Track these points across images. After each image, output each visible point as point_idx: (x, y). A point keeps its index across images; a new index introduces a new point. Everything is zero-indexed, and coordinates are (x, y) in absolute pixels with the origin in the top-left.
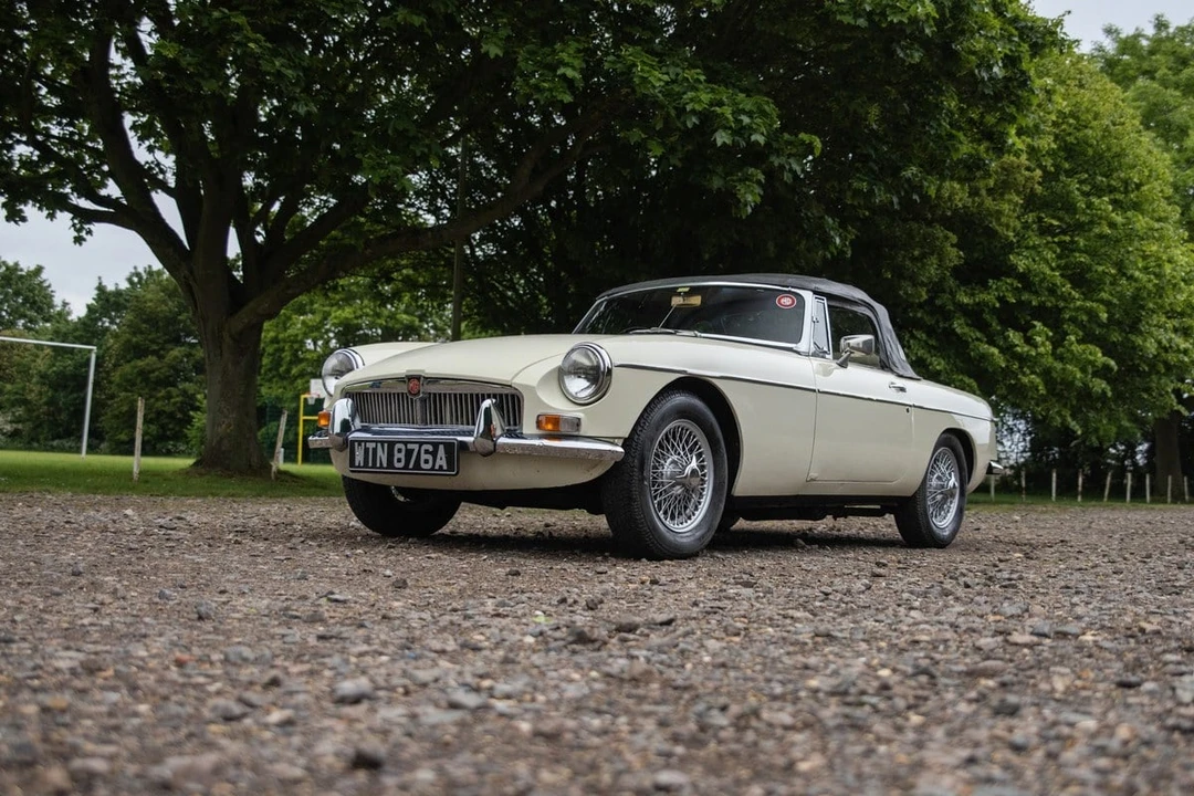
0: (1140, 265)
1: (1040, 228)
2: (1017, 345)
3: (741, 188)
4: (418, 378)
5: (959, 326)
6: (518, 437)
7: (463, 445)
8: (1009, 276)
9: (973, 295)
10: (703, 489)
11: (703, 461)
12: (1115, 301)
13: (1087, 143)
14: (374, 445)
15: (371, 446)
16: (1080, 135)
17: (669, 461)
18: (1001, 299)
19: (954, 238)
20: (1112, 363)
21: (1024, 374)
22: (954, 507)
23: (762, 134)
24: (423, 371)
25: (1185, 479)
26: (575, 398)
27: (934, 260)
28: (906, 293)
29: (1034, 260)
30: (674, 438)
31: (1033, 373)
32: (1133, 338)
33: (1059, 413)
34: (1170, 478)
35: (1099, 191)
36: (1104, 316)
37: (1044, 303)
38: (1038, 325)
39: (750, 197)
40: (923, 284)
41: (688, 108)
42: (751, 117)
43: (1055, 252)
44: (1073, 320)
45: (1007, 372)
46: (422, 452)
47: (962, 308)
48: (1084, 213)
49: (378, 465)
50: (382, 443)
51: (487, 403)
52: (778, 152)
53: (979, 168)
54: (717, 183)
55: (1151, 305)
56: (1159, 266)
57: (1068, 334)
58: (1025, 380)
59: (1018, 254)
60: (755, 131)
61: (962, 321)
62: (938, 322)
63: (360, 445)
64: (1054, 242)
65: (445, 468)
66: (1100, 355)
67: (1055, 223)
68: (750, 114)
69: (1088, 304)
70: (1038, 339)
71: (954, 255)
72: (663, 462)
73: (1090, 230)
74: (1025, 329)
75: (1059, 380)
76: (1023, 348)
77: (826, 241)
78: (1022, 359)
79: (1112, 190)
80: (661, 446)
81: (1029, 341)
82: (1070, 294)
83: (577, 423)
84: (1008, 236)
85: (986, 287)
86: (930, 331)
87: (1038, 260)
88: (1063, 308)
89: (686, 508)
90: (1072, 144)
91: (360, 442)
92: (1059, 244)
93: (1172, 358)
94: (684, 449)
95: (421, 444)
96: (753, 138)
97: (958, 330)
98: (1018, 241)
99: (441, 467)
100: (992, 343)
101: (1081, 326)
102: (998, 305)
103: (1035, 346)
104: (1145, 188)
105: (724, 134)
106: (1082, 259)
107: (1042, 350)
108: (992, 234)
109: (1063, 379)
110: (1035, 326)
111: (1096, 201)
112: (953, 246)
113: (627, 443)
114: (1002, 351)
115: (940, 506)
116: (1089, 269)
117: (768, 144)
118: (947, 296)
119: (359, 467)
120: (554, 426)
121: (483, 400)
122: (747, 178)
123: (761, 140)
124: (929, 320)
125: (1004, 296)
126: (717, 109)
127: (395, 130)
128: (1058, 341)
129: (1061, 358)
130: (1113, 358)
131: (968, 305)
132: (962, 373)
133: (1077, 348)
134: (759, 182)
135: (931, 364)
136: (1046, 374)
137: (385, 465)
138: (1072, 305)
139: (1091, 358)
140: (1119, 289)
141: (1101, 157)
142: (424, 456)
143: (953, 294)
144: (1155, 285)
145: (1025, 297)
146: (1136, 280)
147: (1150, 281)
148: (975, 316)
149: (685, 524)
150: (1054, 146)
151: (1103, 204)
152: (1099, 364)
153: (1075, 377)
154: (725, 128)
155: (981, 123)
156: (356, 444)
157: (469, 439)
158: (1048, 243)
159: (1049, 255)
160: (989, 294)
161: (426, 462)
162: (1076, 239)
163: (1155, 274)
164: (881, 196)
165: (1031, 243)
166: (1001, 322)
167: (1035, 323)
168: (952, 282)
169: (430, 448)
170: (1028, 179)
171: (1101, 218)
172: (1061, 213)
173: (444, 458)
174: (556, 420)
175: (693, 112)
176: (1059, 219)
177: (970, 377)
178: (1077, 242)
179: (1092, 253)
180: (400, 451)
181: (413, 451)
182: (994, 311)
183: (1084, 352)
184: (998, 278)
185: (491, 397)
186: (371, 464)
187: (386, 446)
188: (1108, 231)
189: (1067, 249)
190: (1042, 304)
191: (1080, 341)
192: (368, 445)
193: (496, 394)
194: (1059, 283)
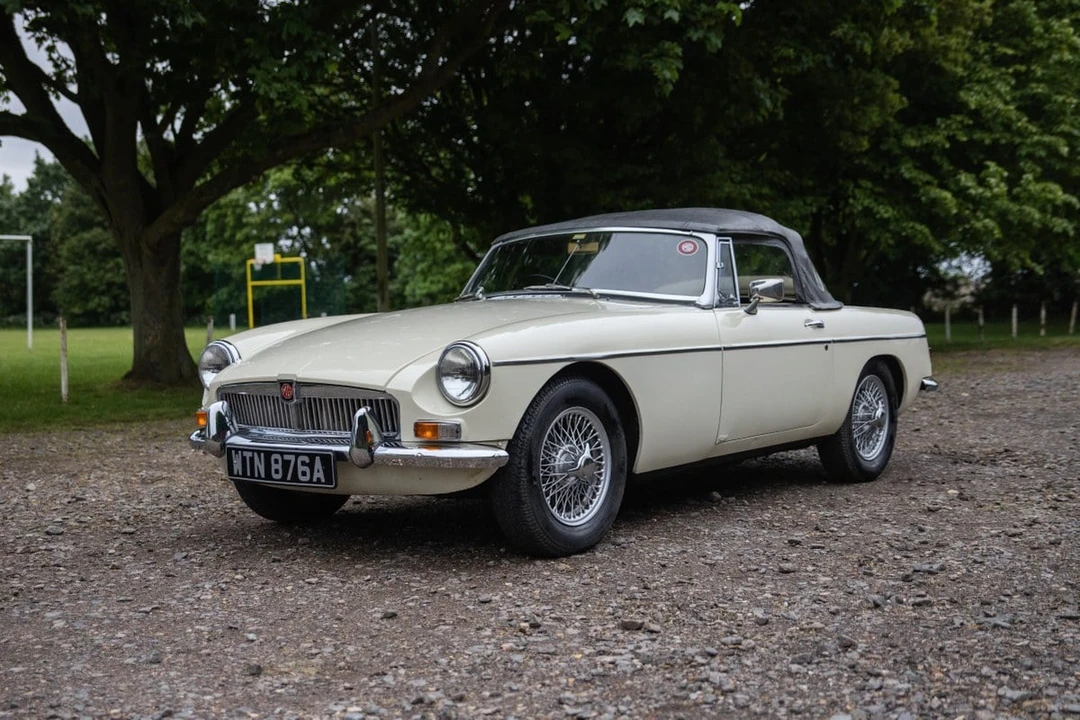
1: (993, 58)
2: (968, 188)
3: (657, 65)
4: (290, 383)
5: (907, 171)
6: (398, 446)
7: (340, 456)
8: (958, 113)
9: (920, 136)
10: (600, 474)
11: (599, 445)
14: (251, 453)
17: (560, 452)
18: (951, 139)
19: (896, 84)
20: (1075, 200)
21: (978, 219)
22: (883, 434)
23: (676, 9)
24: (295, 375)
26: (454, 400)
27: (875, 107)
28: (847, 144)
29: (986, 95)
30: (565, 427)
31: (986, 216)
33: (1017, 256)
35: (1058, 12)
36: (1065, 150)
37: (998, 140)
38: (993, 166)
39: (668, 73)
40: (864, 133)
43: (1009, 84)
44: (1030, 156)
45: (960, 219)
46: (299, 463)
47: (910, 152)
48: (1041, 37)
49: (256, 475)
50: (259, 452)
51: (361, 411)
52: (696, 26)
53: (918, 17)
54: (632, 62)
57: (1025, 173)
58: (979, 225)
59: (969, 90)
60: (669, 7)
61: (909, 165)
62: (884, 168)
63: (236, 453)
64: (1007, 73)
65: (323, 480)
66: (1060, 193)
67: (1010, 52)
69: (1047, 138)
70: (992, 180)
71: (897, 101)
72: (554, 455)
73: (1049, 56)
74: (978, 170)
75: (1015, 222)
76: (975, 191)
77: (756, 104)
78: (977, 203)
80: (550, 438)
81: (982, 183)
82: (1027, 128)
83: (457, 430)
84: (956, 73)
85: (933, 126)
86: (876, 178)
87: (991, 94)
88: (1019, 144)
89: (582, 497)
91: (237, 450)
92: (1016, 75)
94: (576, 436)
95: (297, 455)
96: (667, 16)
97: (907, 175)
98: (969, 75)
99: (319, 479)
100: (943, 186)
101: (1039, 161)
102: (947, 145)
103: (989, 187)
105: (634, 13)
106: (1039, 90)
107: (996, 190)
108: (939, 71)
109: (1019, 221)
110: (988, 167)
112: (895, 91)
113: (511, 446)
114: (956, 194)
115: (868, 437)
116: (1048, 100)
117: (683, 18)
118: (892, 140)
119: (238, 475)
120: (434, 434)
121: (360, 407)
122: (661, 55)
123: (675, 16)
124: (876, 168)
125: (954, 135)
127: (289, 34)
128: (1013, 182)
129: (1015, 199)
130: (1073, 195)
131: (915, 148)
133: (1035, 188)
134: (676, 57)
135: (878, 212)
136: (1002, 217)
137: (263, 476)
138: (1029, 141)
139: (1050, 196)
142: (301, 468)
143: (898, 137)
145: (977, 136)
148: (924, 159)
149: (582, 515)
151: (1062, 26)
152: (1060, 202)
153: (1033, 219)
154: (637, 6)
156: (233, 452)
157: (346, 449)
158: (1002, 74)
159: (1003, 88)
160: (938, 134)
162: (1033, 68)
164: (808, 61)
165: (983, 76)
166: (953, 163)
167: (989, 163)
168: (897, 127)
169: (307, 459)
170: (976, 12)
171: (1061, 42)
172: (1016, 40)
173: (321, 470)
174: (435, 428)
176: (1015, 47)
177: (922, 222)
178: (1034, 72)
179: (1051, 81)
180: (276, 461)
181: (290, 461)
182: (944, 152)
183: (1044, 190)
184: (947, 116)
185: (365, 405)
186: (249, 474)
187: (262, 455)
188: (1067, 56)
189: (1023, 80)
190: (995, 142)
191: (1037, 180)
192: (245, 453)
193: (371, 401)
194: (1014, 117)
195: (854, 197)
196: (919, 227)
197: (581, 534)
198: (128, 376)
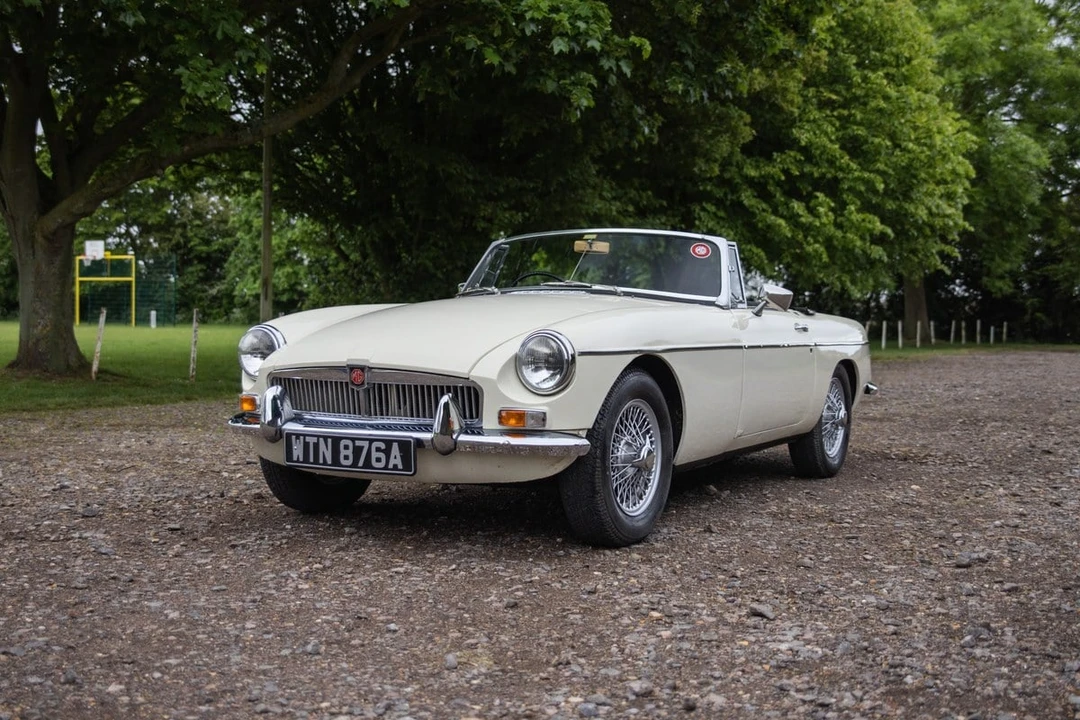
0: (913, 137)
1: (819, 101)
2: (801, 216)
3: (574, 92)
4: (362, 368)
5: (748, 198)
6: (479, 434)
7: (419, 443)
8: (791, 149)
9: (759, 167)
12: (891, 171)
13: (861, 19)
14: (315, 440)
15: (312, 440)
16: (856, 12)
17: (623, 442)
18: (786, 172)
19: (748, 118)
20: (889, 231)
21: (808, 244)
22: (841, 434)
23: (598, 39)
24: (367, 361)
25: (932, 323)
26: (537, 389)
27: (726, 137)
28: (700, 169)
29: (815, 134)
30: (627, 419)
31: (816, 242)
32: (906, 206)
34: (919, 324)
35: (874, 66)
36: (881, 186)
37: (824, 174)
38: (821, 196)
40: (715, 161)
41: (528, 16)
42: (587, 23)
43: (834, 125)
44: (851, 189)
45: (792, 243)
46: (373, 449)
47: (751, 182)
48: (860, 87)
49: (321, 461)
50: (325, 438)
51: (445, 399)
53: (786, 59)
54: (551, 86)
55: (923, 175)
56: (930, 137)
57: (848, 204)
58: (809, 249)
59: (800, 128)
60: (591, 37)
61: (749, 193)
62: (726, 194)
63: (297, 439)
64: (833, 116)
65: (400, 467)
66: (878, 224)
67: (834, 97)
68: (586, 20)
69: (865, 175)
70: (821, 210)
71: (747, 133)
72: (618, 445)
73: (866, 103)
75: (840, 247)
76: (806, 218)
77: (634, 130)
78: (807, 229)
79: (885, 64)
80: (617, 431)
81: (812, 211)
82: (849, 165)
83: (543, 418)
84: (792, 112)
85: (770, 159)
86: (719, 203)
87: (817, 132)
88: (842, 179)
90: (849, 20)
91: (298, 436)
92: (839, 118)
93: (938, 222)
95: (371, 441)
96: (589, 44)
97: (746, 202)
98: (800, 116)
99: (395, 467)
100: (775, 212)
101: (859, 194)
102: (783, 178)
103: (817, 216)
104: (915, 62)
105: (560, 41)
106: (860, 132)
107: (824, 220)
108: (779, 110)
109: (843, 247)
110: (817, 197)
111: (871, 75)
112: (746, 125)
113: (590, 434)
114: (787, 221)
115: (830, 435)
116: (866, 142)
117: (602, 49)
118: (735, 169)
119: (298, 461)
120: (517, 422)
121: (442, 394)
122: (578, 82)
123: (597, 46)
124: (719, 193)
125: (788, 169)
126: (554, 15)
128: (840, 208)
129: (839, 226)
130: (889, 225)
131: (754, 178)
132: (749, 242)
133: (856, 217)
134: (591, 86)
136: (829, 243)
138: (850, 176)
139: (870, 226)
140: (894, 159)
141: (874, 32)
142: (375, 455)
143: (740, 168)
144: (927, 156)
145: (807, 169)
146: (909, 152)
147: (922, 152)
148: (761, 188)
149: (639, 505)
150: (833, 23)
151: (878, 77)
152: (877, 232)
153: (855, 246)
154: (562, 35)
155: (787, 14)
156: (294, 437)
157: (426, 436)
158: (827, 116)
159: (830, 129)
160: (774, 167)
161: (378, 460)
162: (853, 112)
163: (925, 145)
164: (695, 96)
165: (812, 118)
166: (785, 193)
167: (818, 194)
168: (739, 157)
169: (383, 446)
170: (815, 59)
171: (876, 92)
172: (837, 87)
173: (398, 457)
174: (521, 416)
175: (532, 20)
176: (838, 93)
177: (758, 247)
178: (854, 115)
179: (869, 125)
180: (346, 447)
181: (362, 448)
182: (779, 183)
183: (864, 220)
184: (781, 150)
185: (449, 391)
186: (312, 460)
187: (330, 440)
188: (883, 104)
189: (846, 122)
190: (823, 176)
191: (859, 211)
192: (308, 439)
193: (455, 388)
194: (838, 156)
195: (700, 219)
196: (755, 250)
197: (640, 524)
198: (12, 365)
